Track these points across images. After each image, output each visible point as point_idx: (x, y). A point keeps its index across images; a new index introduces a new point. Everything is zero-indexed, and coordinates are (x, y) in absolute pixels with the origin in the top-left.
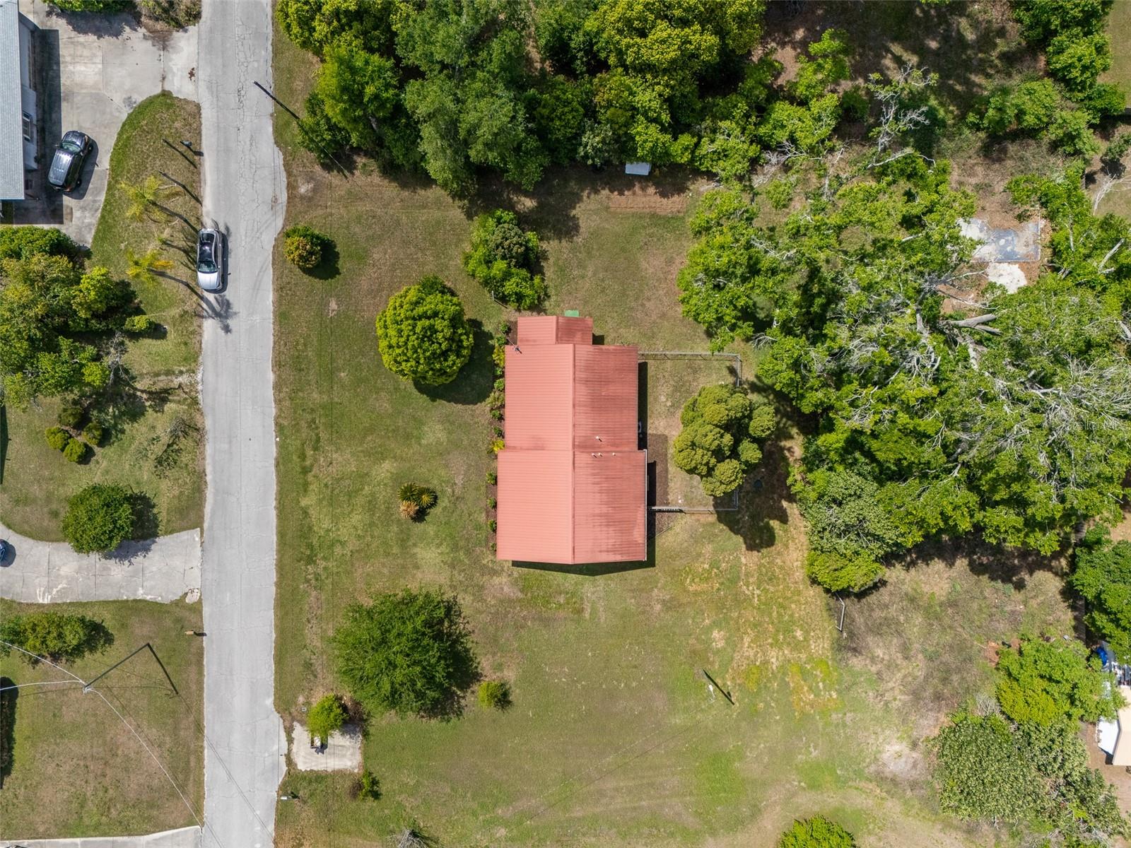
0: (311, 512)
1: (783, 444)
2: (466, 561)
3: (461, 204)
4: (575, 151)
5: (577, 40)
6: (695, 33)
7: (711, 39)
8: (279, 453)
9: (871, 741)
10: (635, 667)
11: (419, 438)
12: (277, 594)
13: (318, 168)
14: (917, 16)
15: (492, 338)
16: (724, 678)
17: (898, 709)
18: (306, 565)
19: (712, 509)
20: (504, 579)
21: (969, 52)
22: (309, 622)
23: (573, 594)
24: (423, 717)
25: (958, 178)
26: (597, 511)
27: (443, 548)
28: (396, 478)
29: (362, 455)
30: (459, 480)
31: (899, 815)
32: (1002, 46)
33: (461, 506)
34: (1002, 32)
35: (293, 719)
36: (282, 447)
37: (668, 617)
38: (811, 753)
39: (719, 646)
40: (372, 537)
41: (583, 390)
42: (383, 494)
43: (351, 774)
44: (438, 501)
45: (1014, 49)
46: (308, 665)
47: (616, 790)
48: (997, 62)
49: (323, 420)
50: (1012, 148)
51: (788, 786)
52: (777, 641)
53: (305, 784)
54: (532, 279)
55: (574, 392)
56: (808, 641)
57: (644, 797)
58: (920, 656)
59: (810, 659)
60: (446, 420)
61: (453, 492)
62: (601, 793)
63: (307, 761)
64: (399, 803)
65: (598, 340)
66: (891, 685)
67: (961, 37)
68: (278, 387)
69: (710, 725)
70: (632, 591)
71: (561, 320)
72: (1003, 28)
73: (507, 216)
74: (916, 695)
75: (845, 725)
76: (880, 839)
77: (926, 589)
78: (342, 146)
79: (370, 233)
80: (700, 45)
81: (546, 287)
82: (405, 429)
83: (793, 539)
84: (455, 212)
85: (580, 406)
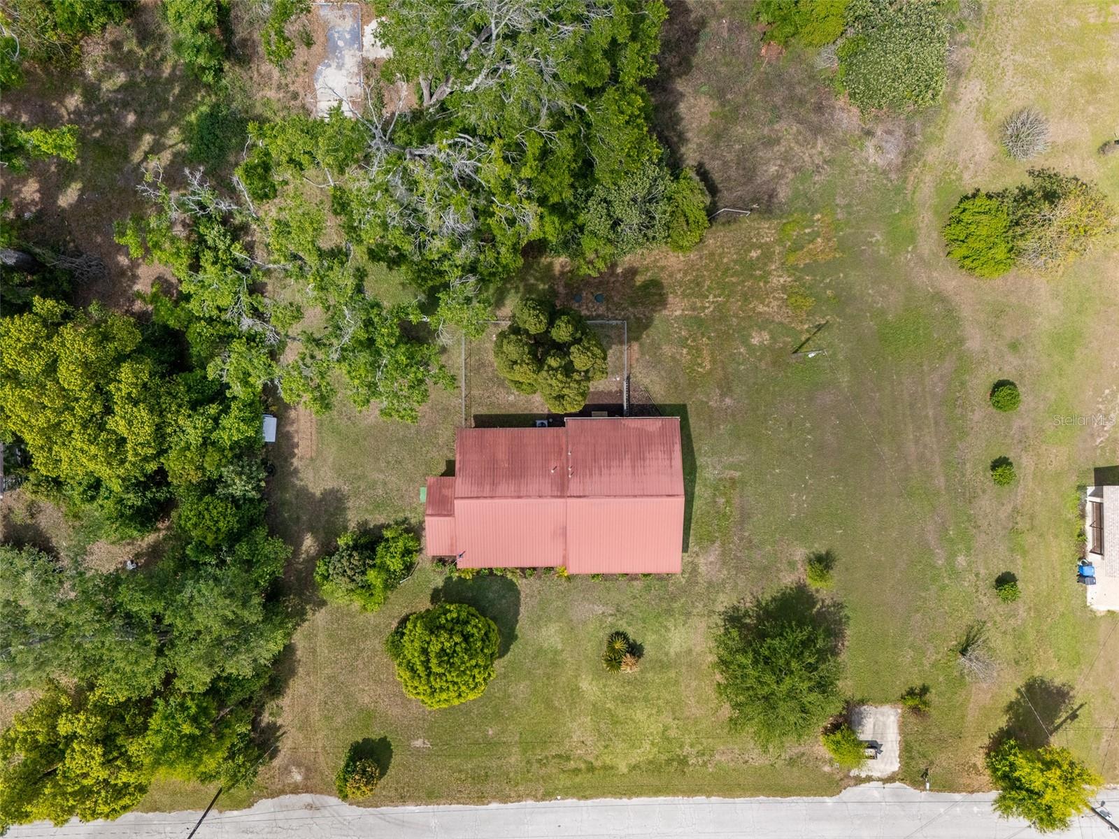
0: (633, 762)
1: (557, 273)
2: (682, 601)
3: (310, 613)
4: (251, 500)
5: (133, 499)
6: (119, 389)
7: (125, 371)
8: (573, 796)
9: (865, 178)
10: (790, 424)
11: (556, 652)
12: (719, 796)
13: (276, 762)
14: (102, 135)
15: (450, 578)
16: (801, 332)
17: (832, 150)
18: (689, 766)
19: (626, 347)
20: (701, 560)
21: (139, 80)
22: (747, 762)
23: (716, 489)
24: (843, 644)
25: (273, 91)
26: (629, 471)
27: (670, 625)
28: (598, 675)
29: (574, 711)
30: (599, 609)
31: (941, 147)
32: (131, 45)
33: (625, 607)
34: (116, 45)
35: (848, 776)
36: (567, 793)
37: (738, 390)
38: (878, 240)
39: (768, 337)
40: (659, 698)
41: (502, 488)
42: (614, 688)
43: (903, 716)
44: (621, 630)
45: (134, 31)
46: (792, 762)
47: (917, 441)
48: (148, 50)
49: (538, 751)
50: (241, 32)
51: (912, 264)
52: (761, 277)
53: (913, 763)
54: (387, 540)
55: (506, 497)
56: (762, 244)
57: (924, 413)
58: (777, 127)
59: (780, 241)
60: (536, 623)
61: (612, 615)
62: (921, 457)
63: (889, 762)
64: (933, 666)
65: (450, 471)
66: (806, 158)
67: (123, 88)
68: (505, 799)
69: (849, 345)
70: (711, 427)
71: (429, 512)
72: (112, 43)
73: (321, 568)
74: (817, 130)
75: (849, 205)
76: (967, 168)
77: (706, 121)
78: (252, 740)
79: (342, 706)
80: (132, 384)
81: (396, 523)
82: (546, 667)
83: (656, 261)
84: (318, 618)
85: (520, 491)
